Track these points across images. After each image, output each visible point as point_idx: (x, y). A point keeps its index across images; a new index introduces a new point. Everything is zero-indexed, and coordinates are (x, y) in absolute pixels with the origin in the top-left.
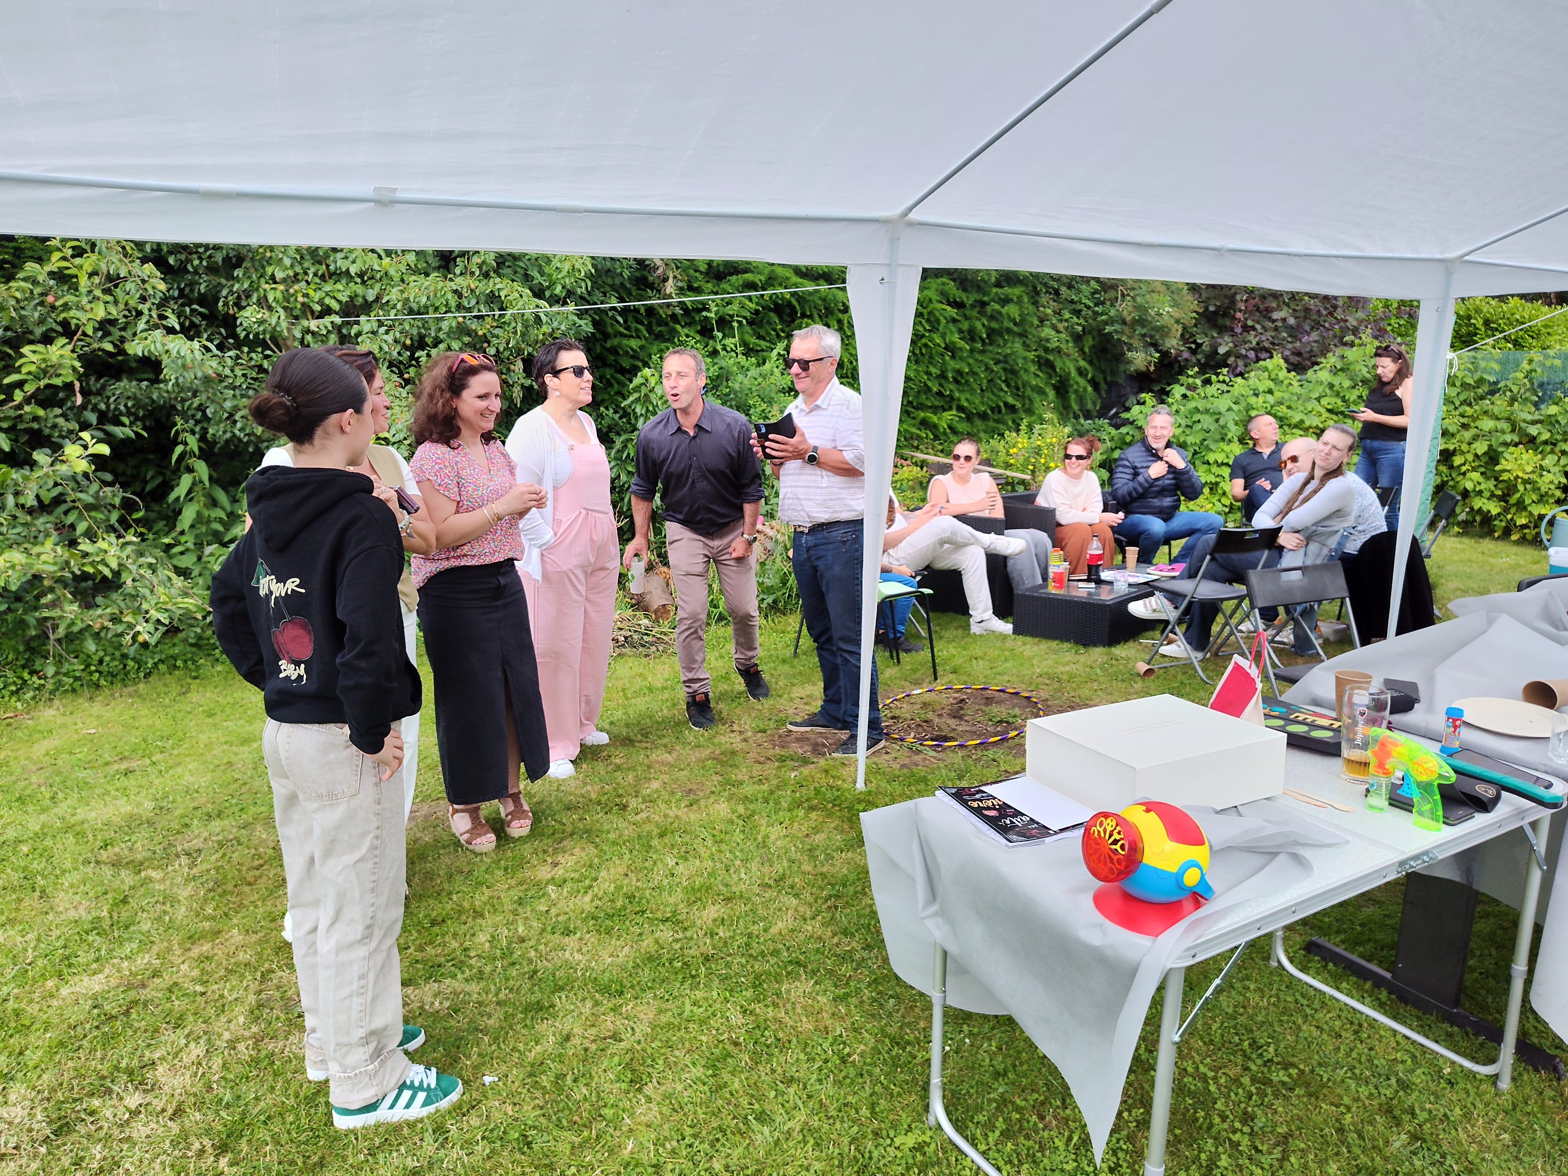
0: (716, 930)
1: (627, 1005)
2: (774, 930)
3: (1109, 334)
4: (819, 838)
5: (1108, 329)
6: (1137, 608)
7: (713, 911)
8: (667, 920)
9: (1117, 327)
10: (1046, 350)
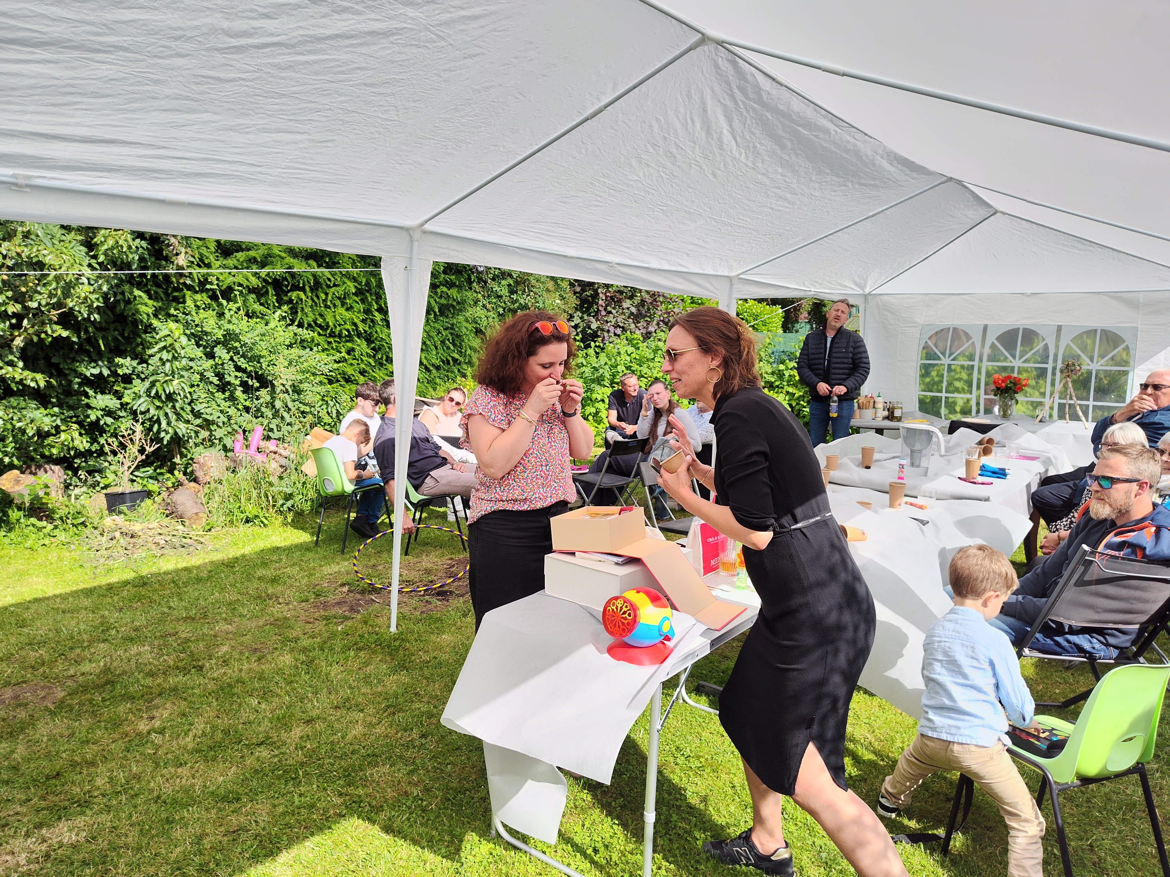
0: (303, 744)
1: (245, 806)
2: (350, 737)
7: (297, 732)
8: (262, 743)
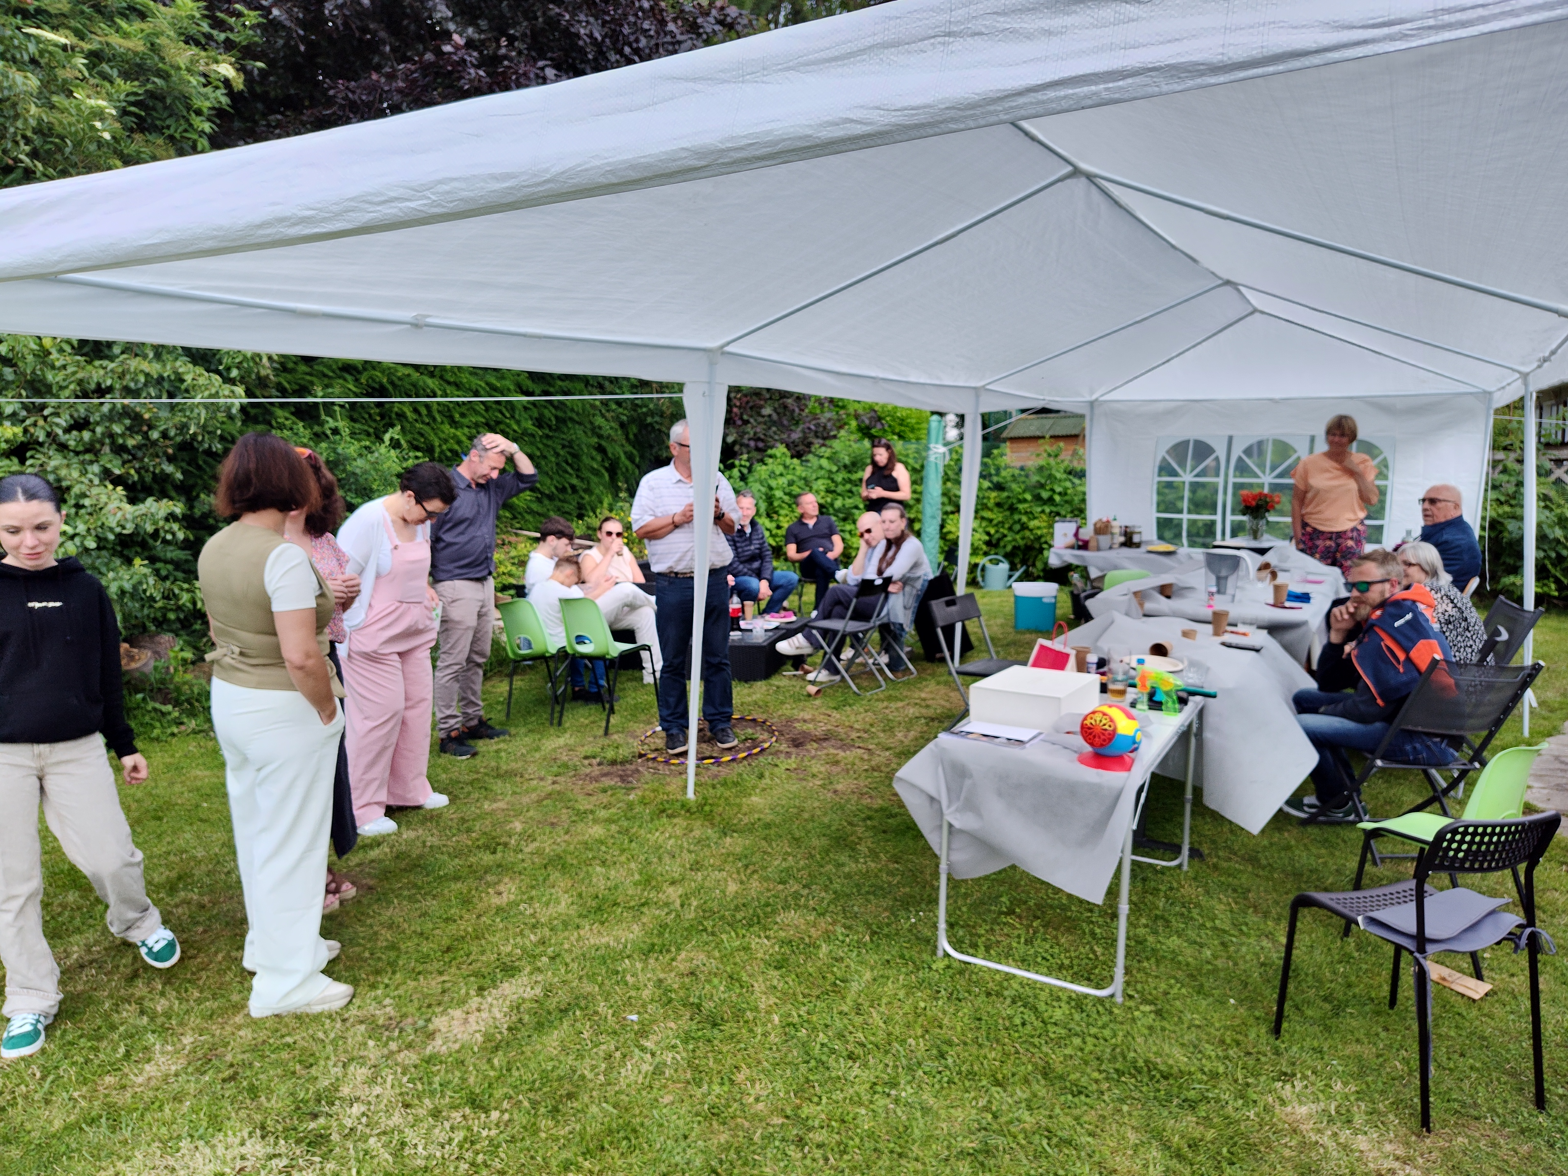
3: (651, 424)
4: (697, 833)
5: (649, 420)
6: (784, 647)
9: (657, 419)
10: (600, 437)
